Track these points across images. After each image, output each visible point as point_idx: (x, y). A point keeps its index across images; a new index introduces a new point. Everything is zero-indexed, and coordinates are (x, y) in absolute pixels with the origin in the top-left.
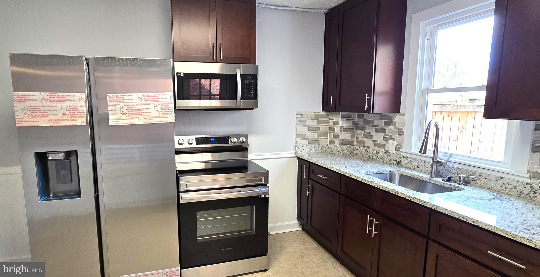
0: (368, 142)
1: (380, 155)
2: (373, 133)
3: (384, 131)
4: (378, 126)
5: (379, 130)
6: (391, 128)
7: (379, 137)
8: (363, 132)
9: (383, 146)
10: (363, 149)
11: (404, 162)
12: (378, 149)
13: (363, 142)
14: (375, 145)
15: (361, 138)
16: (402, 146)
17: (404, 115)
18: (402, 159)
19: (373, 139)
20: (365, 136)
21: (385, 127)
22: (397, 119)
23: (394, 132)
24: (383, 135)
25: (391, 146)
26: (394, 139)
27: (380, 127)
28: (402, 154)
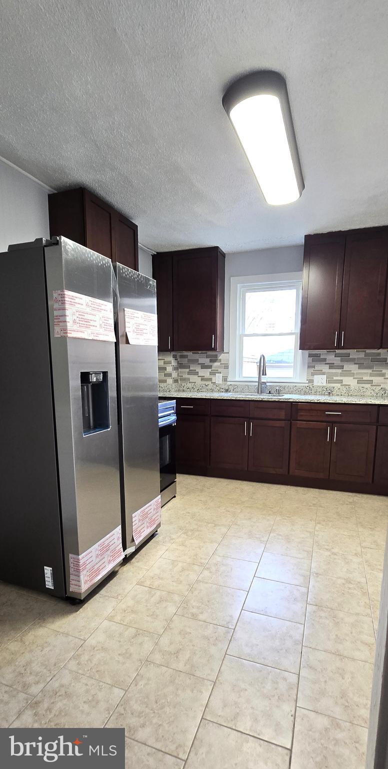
0: (193, 378)
1: (209, 387)
2: (198, 369)
3: (210, 367)
4: (204, 364)
5: (204, 367)
6: (216, 364)
7: (206, 373)
8: (187, 370)
9: (210, 379)
10: (190, 385)
11: (231, 388)
12: (207, 383)
13: (189, 379)
14: (202, 380)
15: (187, 376)
16: (227, 377)
17: (228, 353)
18: (230, 387)
19: (199, 375)
20: (189, 373)
21: (211, 364)
22: (222, 357)
23: (219, 367)
24: (210, 370)
25: (218, 379)
26: (220, 373)
27: (206, 364)
28: (229, 383)
